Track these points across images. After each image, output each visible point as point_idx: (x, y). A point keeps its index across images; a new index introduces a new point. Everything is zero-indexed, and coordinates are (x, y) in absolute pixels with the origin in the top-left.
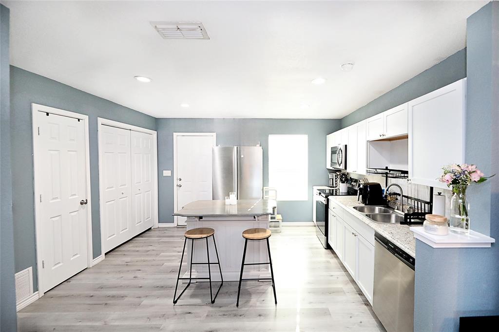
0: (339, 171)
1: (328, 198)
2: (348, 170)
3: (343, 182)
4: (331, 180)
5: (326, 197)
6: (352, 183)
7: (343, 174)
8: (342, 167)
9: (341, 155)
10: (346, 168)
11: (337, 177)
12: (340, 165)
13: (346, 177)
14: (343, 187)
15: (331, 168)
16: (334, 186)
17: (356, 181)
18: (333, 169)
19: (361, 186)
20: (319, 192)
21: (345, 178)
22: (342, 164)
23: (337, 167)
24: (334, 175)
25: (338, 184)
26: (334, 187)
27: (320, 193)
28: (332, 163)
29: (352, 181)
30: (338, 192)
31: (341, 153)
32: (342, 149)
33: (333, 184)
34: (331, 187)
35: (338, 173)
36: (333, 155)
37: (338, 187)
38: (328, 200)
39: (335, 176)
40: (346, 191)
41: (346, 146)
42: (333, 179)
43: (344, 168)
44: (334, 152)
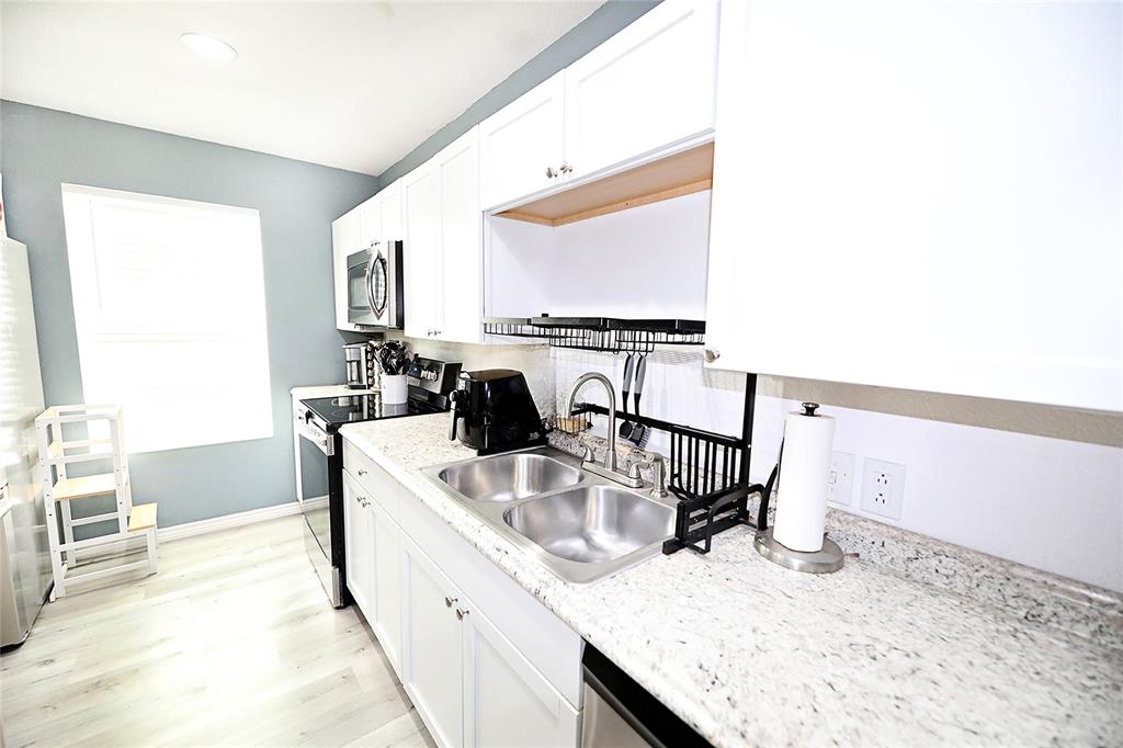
0: (380, 336)
1: (341, 431)
2: (409, 331)
3: (392, 372)
4: (354, 364)
5: (332, 429)
6: (424, 373)
7: (393, 346)
8: (387, 320)
9: (382, 276)
10: (401, 324)
11: (373, 357)
12: (379, 316)
13: (403, 356)
14: (392, 388)
15: (351, 327)
16: (365, 383)
17: (433, 366)
18: (358, 329)
19: (461, 385)
20: (306, 409)
21: (398, 359)
22: (386, 310)
23: (372, 319)
24: (363, 349)
25: (376, 377)
26: (364, 387)
27: (309, 416)
28: (354, 310)
29: (420, 368)
30: (377, 401)
31: (381, 270)
32: (385, 256)
33: (360, 379)
34: (353, 388)
35: (375, 344)
36: (356, 282)
37: (376, 385)
38: (338, 440)
39: (367, 352)
40: (403, 400)
41: (399, 245)
42: (359, 363)
43: (394, 325)
44: (357, 269)
